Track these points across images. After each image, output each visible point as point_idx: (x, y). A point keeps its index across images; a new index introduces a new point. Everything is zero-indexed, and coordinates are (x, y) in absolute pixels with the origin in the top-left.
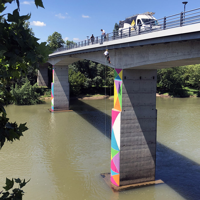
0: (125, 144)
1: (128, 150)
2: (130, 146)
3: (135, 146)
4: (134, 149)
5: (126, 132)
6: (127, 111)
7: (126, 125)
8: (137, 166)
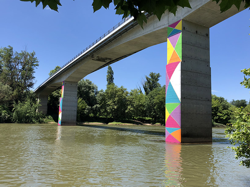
0: (185, 96)
1: (188, 103)
2: (189, 99)
3: (194, 101)
4: (193, 103)
5: (186, 84)
6: (187, 62)
7: (186, 77)
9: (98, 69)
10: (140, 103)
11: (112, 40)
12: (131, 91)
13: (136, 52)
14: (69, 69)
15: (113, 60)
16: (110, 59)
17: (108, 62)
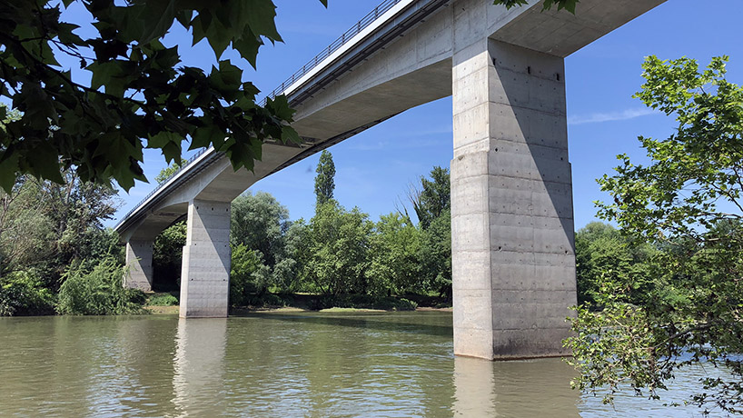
0: (502, 243)
1: (510, 262)
2: (514, 250)
3: (527, 256)
4: (523, 262)
5: (503, 210)
6: (503, 153)
7: (502, 191)
8: (534, 314)
9: (284, 166)
10: (406, 253)
11: (313, 92)
12: (381, 221)
13: (379, 121)
14: (204, 167)
15: (321, 141)
16: (313, 140)
17: (308, 147)
